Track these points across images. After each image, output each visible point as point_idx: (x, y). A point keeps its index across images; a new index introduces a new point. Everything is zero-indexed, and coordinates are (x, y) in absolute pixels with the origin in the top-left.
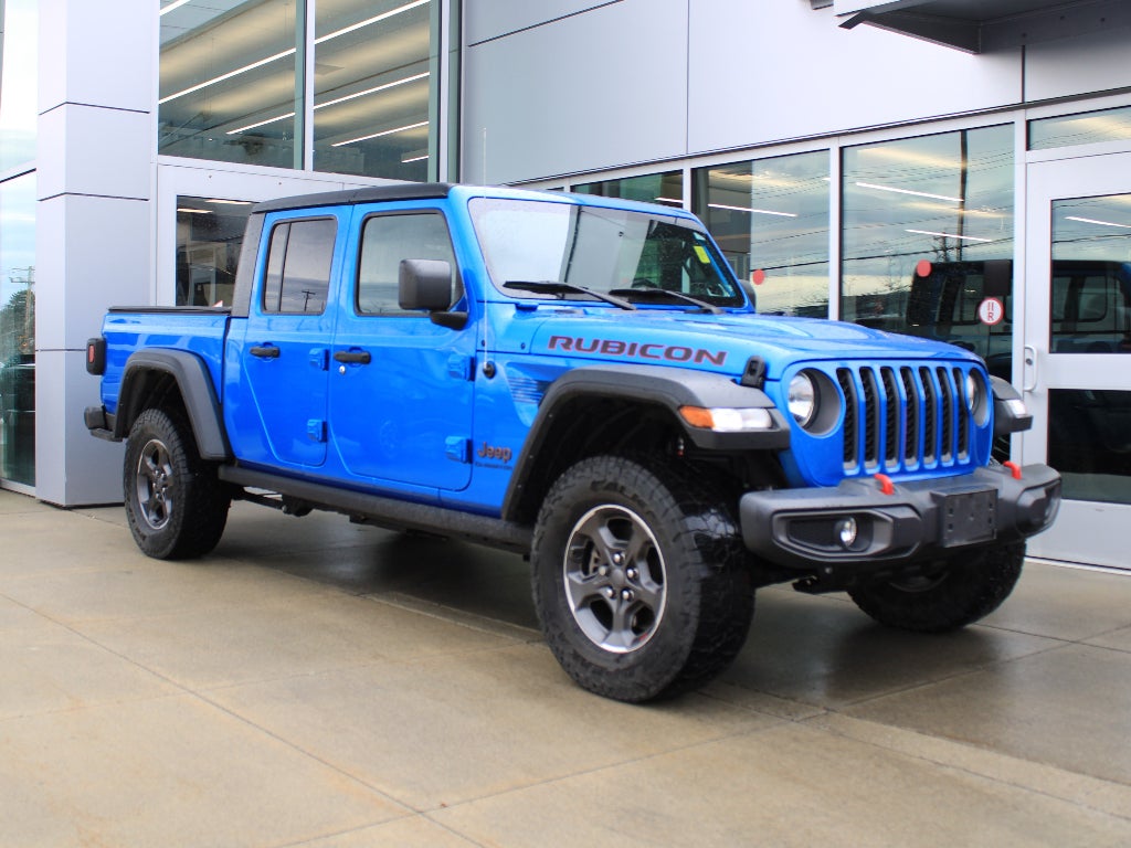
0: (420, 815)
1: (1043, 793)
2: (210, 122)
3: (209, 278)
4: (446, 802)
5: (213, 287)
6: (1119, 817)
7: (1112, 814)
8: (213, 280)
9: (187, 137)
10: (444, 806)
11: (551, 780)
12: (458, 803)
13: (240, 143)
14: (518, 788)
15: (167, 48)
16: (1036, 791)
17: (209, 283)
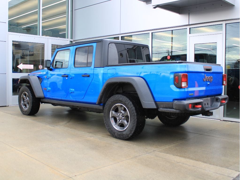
0: (71, 178)
1: (200, 168)
2: (19, 25)
3: (19, 58)
4: (76, 175)
5: (20, 59)
6: (215, 173)
7: (214, 172)
8: (20, 58)
9: (14, 28)
10: (76, 176)
11: (98, 169)
12: (79, 175)
13: (26, 29)
14: (92, 171)
15: (10, 8)
16: (198, 168)
17: (19, 59)
